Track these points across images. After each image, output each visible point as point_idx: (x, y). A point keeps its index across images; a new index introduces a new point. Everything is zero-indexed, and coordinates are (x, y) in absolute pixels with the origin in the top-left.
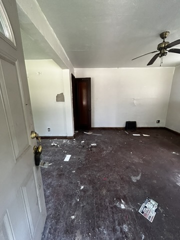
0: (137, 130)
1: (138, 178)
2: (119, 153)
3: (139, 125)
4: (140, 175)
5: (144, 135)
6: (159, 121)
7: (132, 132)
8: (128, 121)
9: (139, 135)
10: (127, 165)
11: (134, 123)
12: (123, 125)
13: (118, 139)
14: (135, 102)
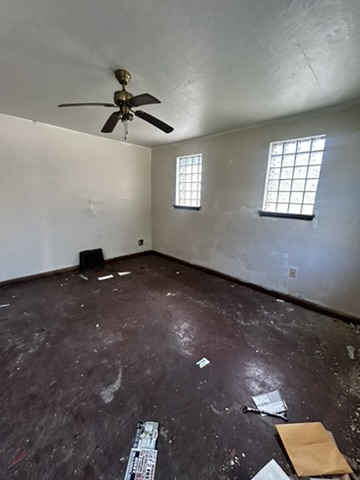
0: (107, 266)
1: (117, 385)
2: (66, 341)
3: (108, 255)
4: (120, 376)
5: (121, 274)
6: (142, 241)
7: (96, 272)
8: (82, 250)
9: (111, 276)
10: (90, 363)
11: (98, 253)
12: (72, 262)
13: (63, 301)
14: (92, 207)
